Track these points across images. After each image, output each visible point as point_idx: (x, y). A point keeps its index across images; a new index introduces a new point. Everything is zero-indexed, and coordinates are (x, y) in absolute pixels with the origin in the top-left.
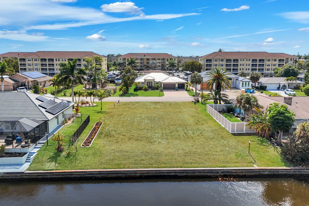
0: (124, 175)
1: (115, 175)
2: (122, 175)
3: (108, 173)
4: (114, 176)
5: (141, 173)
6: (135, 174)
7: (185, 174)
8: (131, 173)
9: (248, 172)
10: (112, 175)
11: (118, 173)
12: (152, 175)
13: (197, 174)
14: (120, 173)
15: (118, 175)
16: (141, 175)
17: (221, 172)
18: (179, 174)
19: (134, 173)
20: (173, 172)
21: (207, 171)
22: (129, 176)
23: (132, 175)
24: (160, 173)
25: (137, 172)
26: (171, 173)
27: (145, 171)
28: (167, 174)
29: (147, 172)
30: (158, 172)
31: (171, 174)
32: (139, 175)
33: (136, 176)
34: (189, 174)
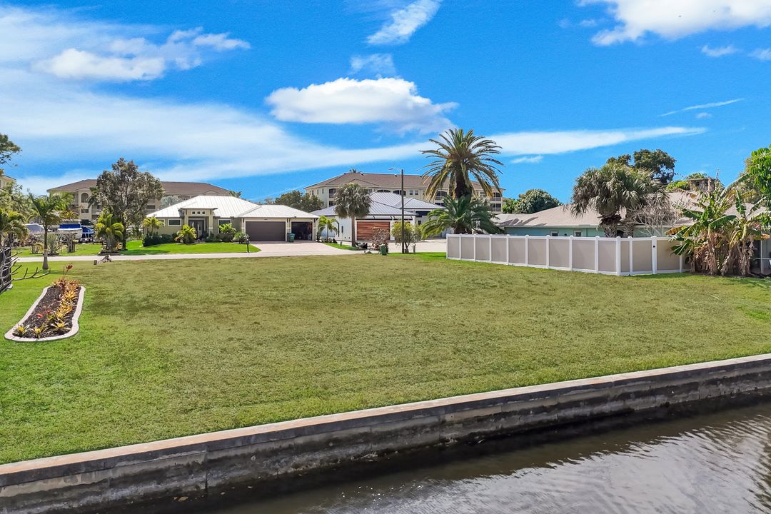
0: (375, 447)
1: (316, 460)
2: (362, 448)
3: (275, 452)
4: (315, 465)
5: (466, 423)
6: (436, 436)
7: (661, 399)
8: (414, 430)
10: (297, 459)
11: (338, 443)
12: (520, 426)
13: (704, 392)
14: (352, 441)
15: (340, 453)
16: (466, 433)
18: (638, 405)
19: (434, 427)
20: (611, 393)
22: (401, 450)
23: (420, 439)
24: (559, 407)
25: (449, 417)
26: (602, 400)
27: (494, 402)
28: (586, 411)
29: (498, 410)
31: (606, 408)
32: (457, 433)
33: (444, 440)
34: (676, 396)
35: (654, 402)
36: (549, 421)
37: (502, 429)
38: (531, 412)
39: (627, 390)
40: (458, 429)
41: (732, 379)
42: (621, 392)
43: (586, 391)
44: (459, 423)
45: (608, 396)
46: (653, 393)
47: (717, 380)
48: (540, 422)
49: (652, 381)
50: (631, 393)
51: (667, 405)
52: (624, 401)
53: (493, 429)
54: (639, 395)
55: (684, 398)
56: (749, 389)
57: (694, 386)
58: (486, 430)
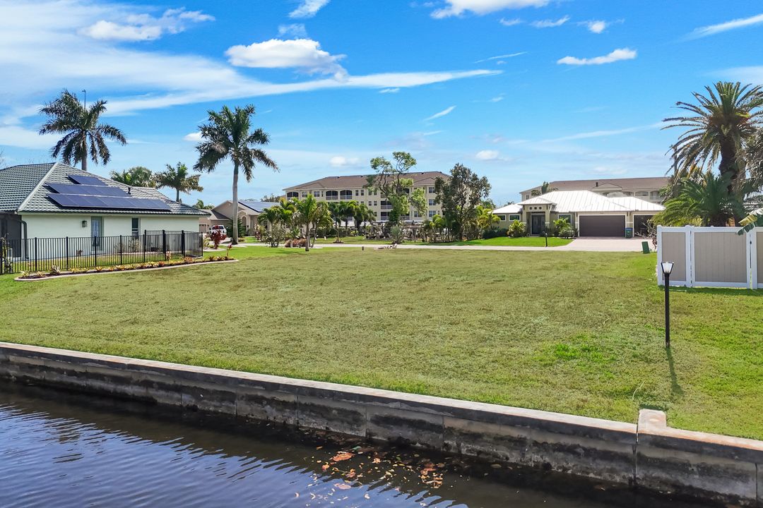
5: (23, 367)
6: (4, 369)
7: (187, 399)
9: (571, 450)
16: (22, 374)
17: (380, 421)
18: (162, 397)
21: (292, 398)
24: (87, 375)
25: (12, 358)
26: (127, 381)
28: (111, 387)
30: (78, 369)
31: (130, 390)
32: (15, 372)
33: (9, 375)
34: (205, 401)
35: (180, 400)
36: (79, 386)
37: (44, 380)
38: (65, 373)
39: (150, 378)
40: (17, 370)
41: (285, 404)
42: (143, 378)
44: (18, 364)
45: (131, 379)
46: (178, 389)
47: (263, 398)
48: (72, 384)
49: (167, 374)
50: (153, 382)
51: (194, 409)
52: (147, 388)
53: (38, 377)
54: (162, 386)
55: (215, 406)
57: (231, 397)
58: (34, 377)
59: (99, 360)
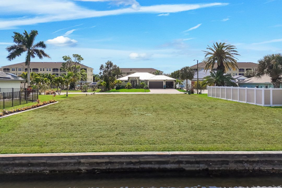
0: (48, 168)
1: (24, 170)
2: (42, 168)
3: (7, 165)
4: (23, 172)
5: (91, 164)
6: (76, 167)
7: (203, 166)
8: (66, 164)
10: (16, 169)
11: (32, 165)
12: (118, 169)
13: (232, 166)
14: (39, 165)
15: (33, 169)
16: (91, 168)
18: (188, 167)
19: (75, 164)
20: (171, 160)
21: (257, 159)
22: (60, 171)
23: (68, 168)
24: (140, 163)
25: (82, 161)
26: (167, 163)
27: (103, 157)
28: (157, 166)
29: (108, 160)
30: (134, 160)
31: (168, 166)
32: (86, 168)
33: (80, 170)
34: (213, 166)
35: (198, 167)
36: (134, 169)
37: (109, 169)
38: (125, 163)
39: (180, 159)
40: (86, 166)
41: (254, 162)
42: (177, 160)
43: (153, 157)
44: (87, 163)
45: (169, 161)
46: (198, 162)
47: (243, 161)
48: (130, 168)
49: (194, 157)
50: (183, 161)
51: (207, 170)
52: (179, 164)
53: (104, 168)
54: (188, 162)
55: (218, 167)
56: (268, 168)
58: (101, 168)
59: (152, 155)
